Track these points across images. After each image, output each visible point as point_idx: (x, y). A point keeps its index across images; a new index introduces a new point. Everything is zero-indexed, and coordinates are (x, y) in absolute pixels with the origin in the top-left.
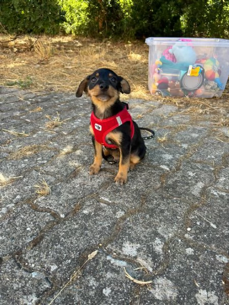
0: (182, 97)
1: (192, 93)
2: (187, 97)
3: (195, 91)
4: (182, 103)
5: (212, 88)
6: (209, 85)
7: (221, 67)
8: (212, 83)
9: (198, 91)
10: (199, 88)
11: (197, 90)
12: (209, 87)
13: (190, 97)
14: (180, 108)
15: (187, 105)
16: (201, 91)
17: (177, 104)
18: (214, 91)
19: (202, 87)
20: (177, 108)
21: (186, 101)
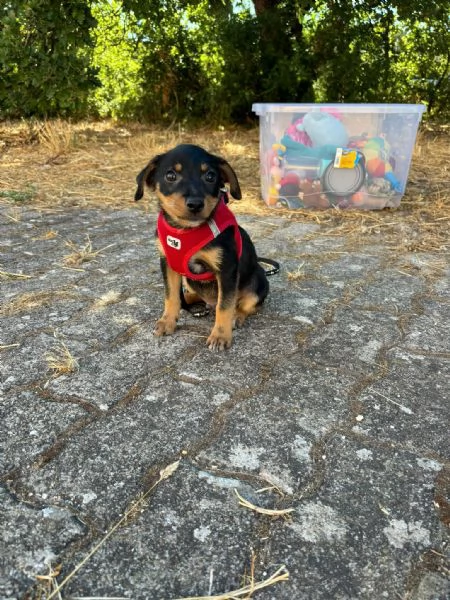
0: (327, 208)
1: (345, 201)
2: (337, 208)
3: (350, 196)
4: (327, 218)
5: (381, 191)
6: (375, 185)
7: (394, 153)
8: (381, 182)
9: (355, 196)
10: (358, 190)
11: (352, 194)
12: (375, 189)
13: (342, 208)
14: (323, 226)
15: (337, 221)
16: (362, 197)
17: (318, 220)
18: (384, 195)
19: (363, 188)
20: (319, 227)
21: (335, 215)
